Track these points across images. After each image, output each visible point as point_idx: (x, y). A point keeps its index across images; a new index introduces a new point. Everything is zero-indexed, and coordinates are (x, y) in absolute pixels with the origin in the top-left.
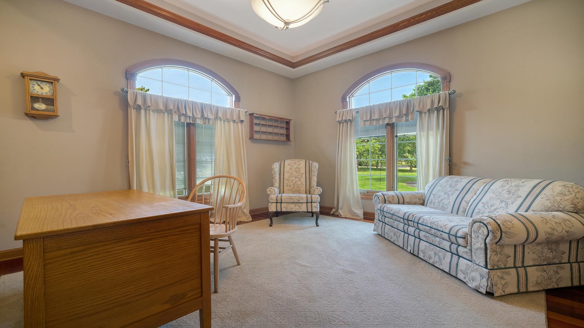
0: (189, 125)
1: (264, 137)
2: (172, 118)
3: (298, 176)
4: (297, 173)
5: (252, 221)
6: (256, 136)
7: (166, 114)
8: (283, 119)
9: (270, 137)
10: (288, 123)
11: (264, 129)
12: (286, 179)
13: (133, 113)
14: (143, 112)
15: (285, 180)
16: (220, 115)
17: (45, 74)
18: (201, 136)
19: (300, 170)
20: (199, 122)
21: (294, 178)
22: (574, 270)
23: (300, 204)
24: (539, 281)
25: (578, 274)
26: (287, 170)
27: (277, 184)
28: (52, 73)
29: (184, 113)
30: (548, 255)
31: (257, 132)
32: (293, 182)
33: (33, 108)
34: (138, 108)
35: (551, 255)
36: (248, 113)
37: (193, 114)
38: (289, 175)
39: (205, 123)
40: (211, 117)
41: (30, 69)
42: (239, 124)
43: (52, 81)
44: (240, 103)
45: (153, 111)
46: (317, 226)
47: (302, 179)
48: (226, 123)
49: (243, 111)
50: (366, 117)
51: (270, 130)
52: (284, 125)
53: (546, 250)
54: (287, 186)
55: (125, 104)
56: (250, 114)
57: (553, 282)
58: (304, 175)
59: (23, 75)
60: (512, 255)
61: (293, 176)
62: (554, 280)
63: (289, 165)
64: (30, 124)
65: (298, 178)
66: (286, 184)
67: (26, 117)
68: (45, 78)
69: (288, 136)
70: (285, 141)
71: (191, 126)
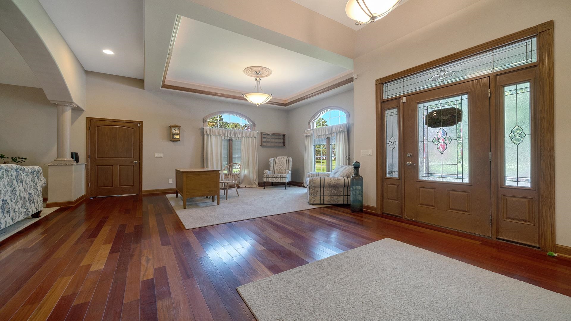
0: (229, 140)
1: (269, 144)
2: (221, 138)
4: (282, 163)
5: (259, 187)
6: (264, 144)
7: (219, 136)
8: (281, 134)
9: (273, 144)
10: (284, 136)
11: (269, 140)
12: (276, 167)
13: (206, 137)
14: (209, 136)
16: (244, 135)
17: (176, 125)
18: (235, 145)
19: (284, 162)
20: (233, 139)
22: (345, 198)
23: (278, 178)
24: (329, 200)
25: (346, 199)
26: (277, 162)
27: (272, 169)
28: (178, 125)
29: (227, 135)
30: (334, 192)
31: (264, 142)
32: (280, 168)
33: (173, 138)
34: (208, 135)
35: (335, 192)
36: (260, 132)
37: (231, 136)
38: (278, 164)
39: (237, 139)
40: (239, 136)
41: (172, 124)
42: (254, 139)
43: (178, 127)
44: (255, 128)
45: (214, 136)
46: (286, 189)
47: (284, 167)
48: (247, 138)
49: (256, 132)
50: (316, 134)
51: (272, 140)
52: (282, 137)
53: (333, 190)
54: (276, 170)
55: (203, 134)
56: (261, 133)
57: (335, 201)
58: (285, 165)
59: (170, 127)
60: (319, 191)
61: (280, 165)
62: (336, 201)
63: (278, 159)
64: (172, 143)
65: (282, 166)
67: (171, 141)
68: (176, 127)
69: (284, 143)
70: (282, 146)
71: (230, 141)
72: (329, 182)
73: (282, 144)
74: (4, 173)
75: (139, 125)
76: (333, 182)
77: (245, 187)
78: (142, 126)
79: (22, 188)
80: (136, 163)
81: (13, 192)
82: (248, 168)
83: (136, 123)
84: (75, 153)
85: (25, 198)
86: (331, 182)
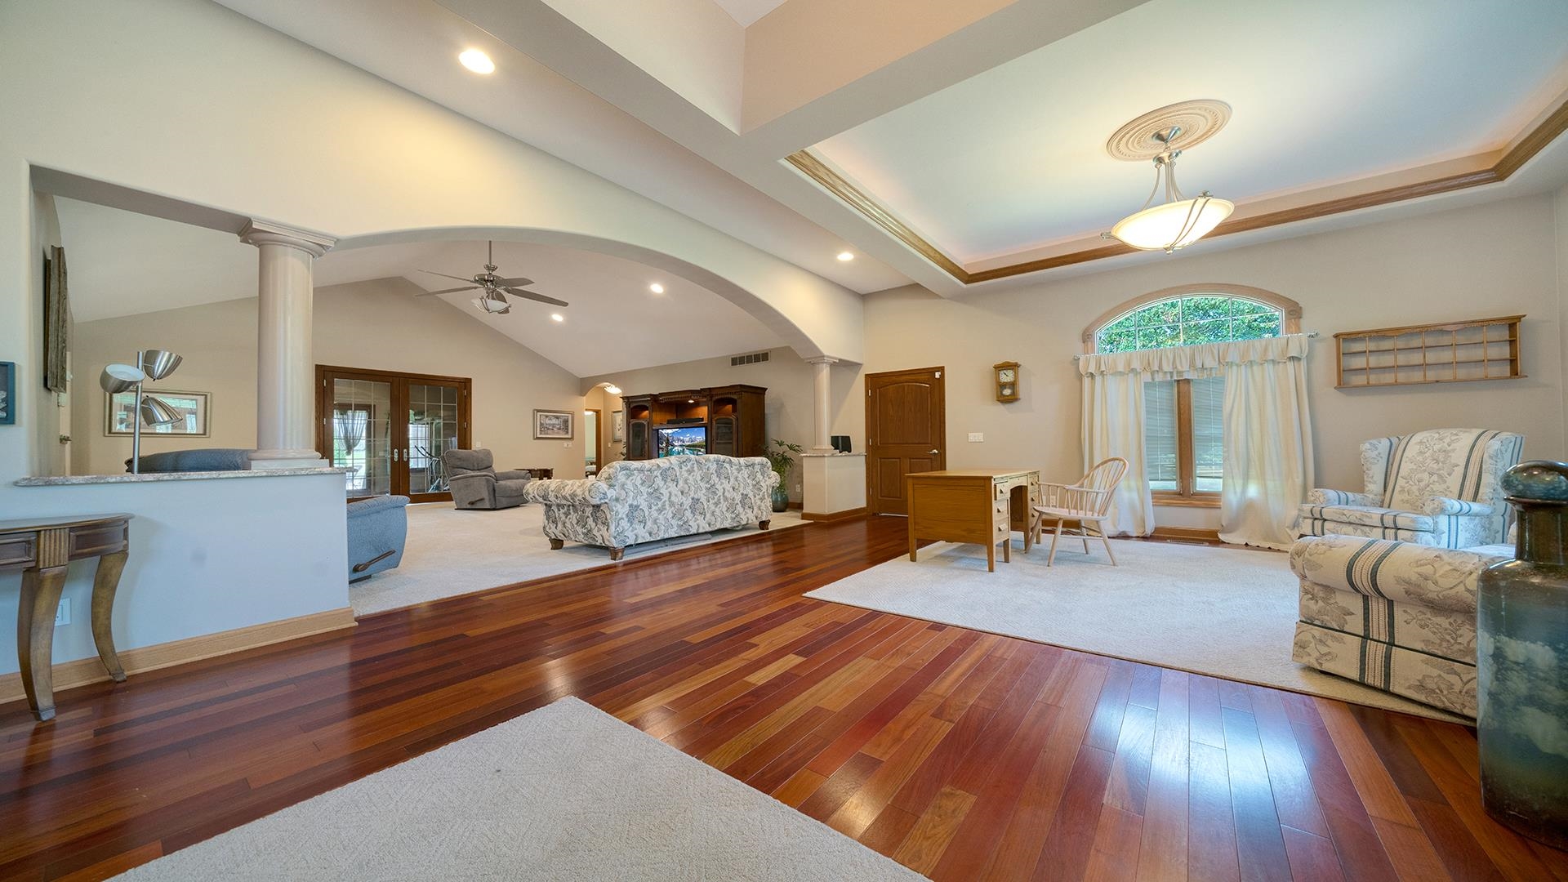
0: (1179, 382)
1: (1389, 378)
2: (1139, 378)
3: (1439, 469)
4: (1438, 462)
6: (1355, 380)
7: (1131, 375)
8: (1474, 322)
10: (1511, 326)
12: (1402, 477)
13: (1086, 382)
14: (1098, 378)
15: (1399, 478)
17: (1010, 362)
19: (1450, 456)
20: (1195, 377)
21: (1426, 476)
24: (1427, 685)
26: (1410, 457)
27: (1374, 488)
31: (1360, 370)
32: (1422, 484)
33: (1002, 395)
34: (1092, 376)
37: (1175, 367)
38: (1412, 466)
43: (1013, 367)
44: (1302, 320)
45: (1112, 376)
47: (1449, 480)
48: (1254, 368)
52: (1500, 334)
54: (1402, 490)
55: (1078, 377)
56: (1342, 334)
58: (1460, 470)
59: (996, 368)
60: (1361, 614)
61: (1425, 471)
63: (1422, 442)
64: (1002, 407)
65: (1440, 476)
66: (1401, 487)
67: (997, 403)
68: (1009, 366)
69: (1513, 361)
70: (1507, 378)
71: (1182, 386)
72: (1412, 574)
73: (1506, 370)
74: (695, 465)
75: (937, 375)
76: (1446, 583)
77: (1247, 544)
78: (942, 376)
79: (728, 487)
80: (935, 453)
81: (712, 489)
82: (1262, 477)
83: (931, 371)
84: (842, 437)
85: (733, 499)
86: (1426, 579)
